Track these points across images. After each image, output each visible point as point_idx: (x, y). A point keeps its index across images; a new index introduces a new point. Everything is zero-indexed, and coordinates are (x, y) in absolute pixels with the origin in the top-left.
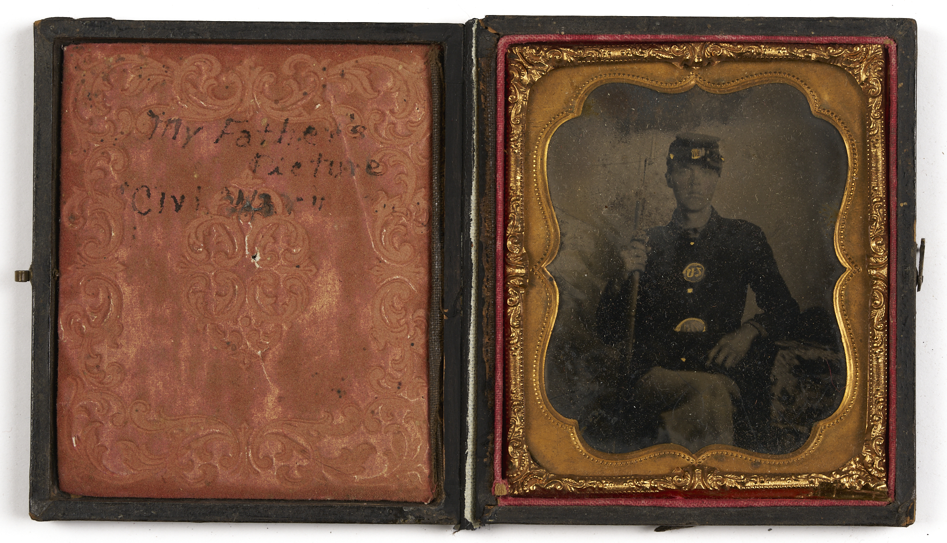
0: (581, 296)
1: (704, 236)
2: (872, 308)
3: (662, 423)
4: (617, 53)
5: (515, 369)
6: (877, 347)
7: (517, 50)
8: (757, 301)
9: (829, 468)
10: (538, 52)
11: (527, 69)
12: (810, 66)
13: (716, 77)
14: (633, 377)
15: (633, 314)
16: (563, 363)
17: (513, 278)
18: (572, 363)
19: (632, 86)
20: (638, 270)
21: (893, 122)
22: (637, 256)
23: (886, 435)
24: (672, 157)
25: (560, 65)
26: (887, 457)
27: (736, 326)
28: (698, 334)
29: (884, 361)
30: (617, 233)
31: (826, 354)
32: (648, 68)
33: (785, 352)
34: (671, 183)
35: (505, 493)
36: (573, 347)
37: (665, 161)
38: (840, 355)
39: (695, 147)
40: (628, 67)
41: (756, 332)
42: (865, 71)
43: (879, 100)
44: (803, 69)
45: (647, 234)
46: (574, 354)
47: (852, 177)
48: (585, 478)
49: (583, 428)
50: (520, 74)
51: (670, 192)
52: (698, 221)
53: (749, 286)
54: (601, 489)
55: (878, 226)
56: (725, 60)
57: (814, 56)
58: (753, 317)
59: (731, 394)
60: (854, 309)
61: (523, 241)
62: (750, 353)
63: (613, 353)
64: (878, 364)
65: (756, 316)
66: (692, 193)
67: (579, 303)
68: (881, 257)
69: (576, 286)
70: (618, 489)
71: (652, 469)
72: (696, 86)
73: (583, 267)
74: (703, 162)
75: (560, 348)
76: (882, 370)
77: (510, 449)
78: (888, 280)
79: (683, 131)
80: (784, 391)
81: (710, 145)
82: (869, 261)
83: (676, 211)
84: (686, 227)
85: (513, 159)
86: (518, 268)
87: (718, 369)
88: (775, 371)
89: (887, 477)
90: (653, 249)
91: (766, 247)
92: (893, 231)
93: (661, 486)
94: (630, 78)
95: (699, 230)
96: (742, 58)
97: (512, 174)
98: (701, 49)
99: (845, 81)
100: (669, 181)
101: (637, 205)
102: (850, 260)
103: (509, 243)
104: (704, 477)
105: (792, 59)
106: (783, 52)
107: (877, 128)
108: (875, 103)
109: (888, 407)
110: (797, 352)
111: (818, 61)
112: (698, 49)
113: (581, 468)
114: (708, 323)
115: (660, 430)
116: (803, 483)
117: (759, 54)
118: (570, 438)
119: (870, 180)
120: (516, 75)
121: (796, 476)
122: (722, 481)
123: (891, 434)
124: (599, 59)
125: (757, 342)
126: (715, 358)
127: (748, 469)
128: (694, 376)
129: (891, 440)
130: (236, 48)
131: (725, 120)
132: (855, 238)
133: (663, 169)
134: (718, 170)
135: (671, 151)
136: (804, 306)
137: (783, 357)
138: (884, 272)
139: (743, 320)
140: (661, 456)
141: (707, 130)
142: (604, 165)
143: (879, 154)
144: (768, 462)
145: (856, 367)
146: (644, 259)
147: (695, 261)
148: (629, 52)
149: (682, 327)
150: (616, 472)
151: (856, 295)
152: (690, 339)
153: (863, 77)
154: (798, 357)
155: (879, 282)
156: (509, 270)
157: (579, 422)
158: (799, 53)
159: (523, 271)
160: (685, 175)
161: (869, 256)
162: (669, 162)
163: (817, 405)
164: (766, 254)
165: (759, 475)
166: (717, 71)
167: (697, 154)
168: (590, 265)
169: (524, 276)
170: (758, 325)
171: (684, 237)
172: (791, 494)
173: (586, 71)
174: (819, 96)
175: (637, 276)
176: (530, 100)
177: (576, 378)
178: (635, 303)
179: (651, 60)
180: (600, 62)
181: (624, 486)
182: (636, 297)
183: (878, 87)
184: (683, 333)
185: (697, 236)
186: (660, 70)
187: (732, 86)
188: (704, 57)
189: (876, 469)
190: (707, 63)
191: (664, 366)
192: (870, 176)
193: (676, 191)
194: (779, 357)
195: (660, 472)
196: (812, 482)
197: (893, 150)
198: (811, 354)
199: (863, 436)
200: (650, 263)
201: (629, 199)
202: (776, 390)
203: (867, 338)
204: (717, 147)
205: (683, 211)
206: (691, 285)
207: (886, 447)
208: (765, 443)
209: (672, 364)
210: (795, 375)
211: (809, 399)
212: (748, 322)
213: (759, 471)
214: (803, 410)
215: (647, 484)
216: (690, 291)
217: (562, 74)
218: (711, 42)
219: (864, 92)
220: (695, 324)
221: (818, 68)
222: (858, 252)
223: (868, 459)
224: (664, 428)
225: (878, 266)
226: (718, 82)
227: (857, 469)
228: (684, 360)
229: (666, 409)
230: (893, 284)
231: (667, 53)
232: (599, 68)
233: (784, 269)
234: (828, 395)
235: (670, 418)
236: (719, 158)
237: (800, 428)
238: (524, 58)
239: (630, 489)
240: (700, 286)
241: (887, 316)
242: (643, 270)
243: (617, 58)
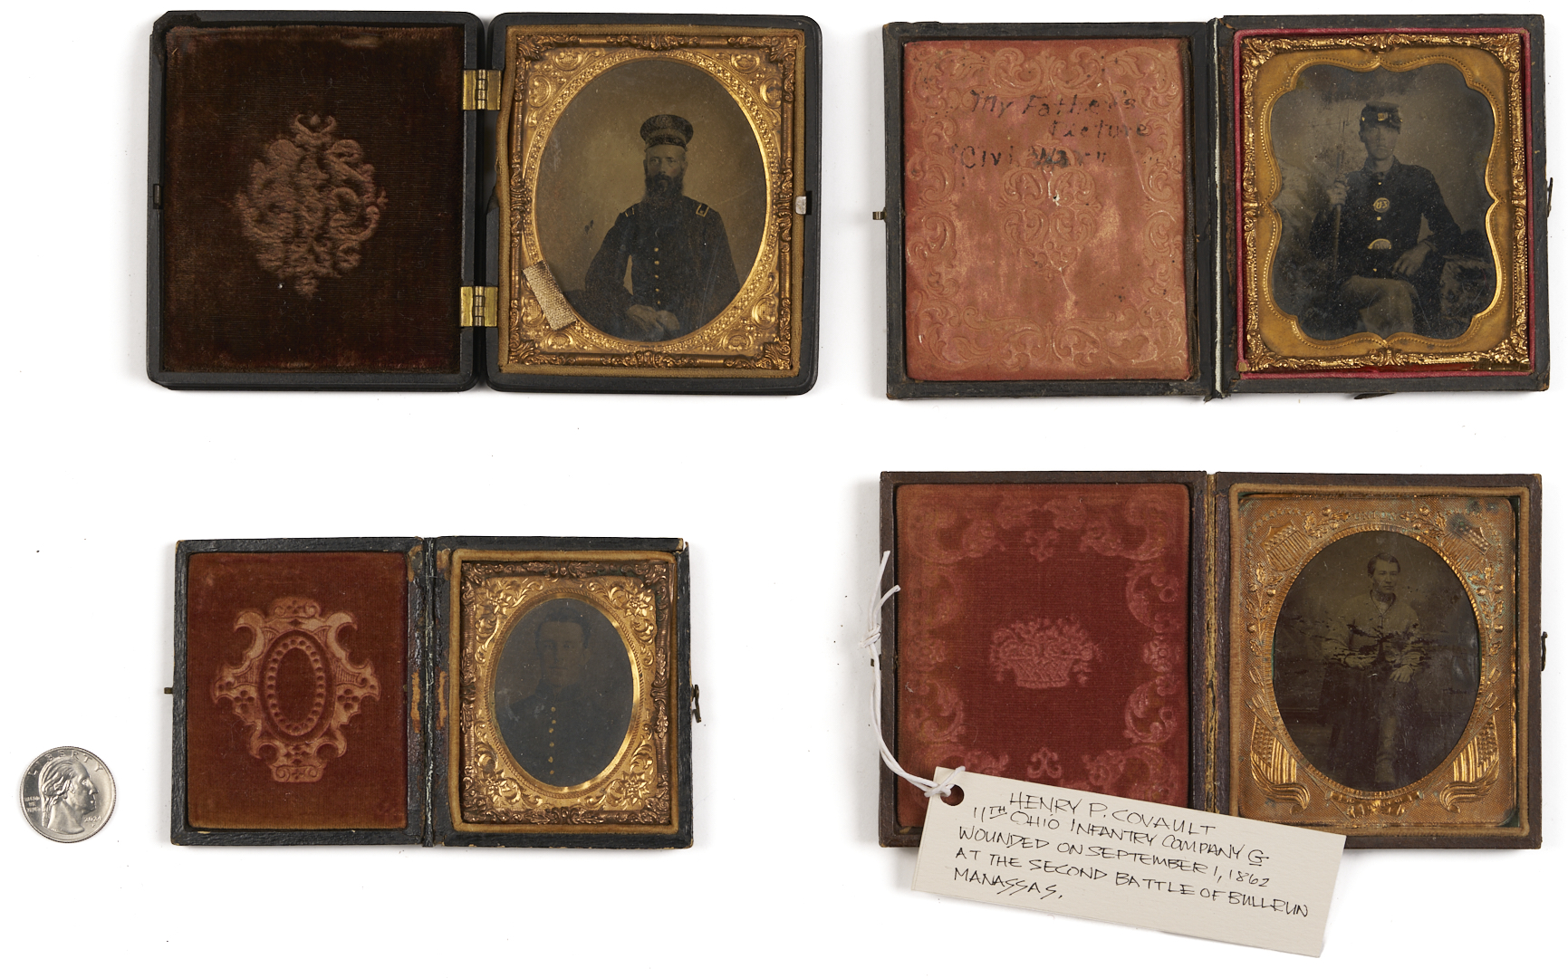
0: (1298, 224)
1: (1389, 177)
2: (1516, 229)
3: (1360, 317)
4: (1323, 43)
5: (1251, 276)
6: (1520, 258)
7: (1247, 41)
8: (1429, 225)
9: (1485, 348)
10: (1263, 42)
11: (1255, 55)
12: (1465, 50)
13: (1396, 59)
14: (1338, 283)
15: (1337, 236)
16: (1286, 273)
17: (1248, 210)
18: (1292, 273)
19: (1333, 66)
20: (1341, 204)
21: (1528, 90)
22: (1340, 193)
23: (1528, 323)
24: (1363, 119)
25: (1278, 52)
26: (1529, 340)
27: (1414, 244)
28: (1386, 250)
29: (1525, 268)
30: (1324, 176)
31: (1481, 265)
32: (1345, 52)
33: (1450, 263)
34: (1363, 139)
35: (1246, 370)
36: (1293, 262)
37: (1359, 123)
38: (1491, 265)
39: (1381, 112)
40: (1330, 52)
41: (1428, 249)
42: (1507, 53)
43: (1517, 74)
44: (1459, 52)
45: (1347, 177)
46: (1294, 266)
47: (1498, 133)
48: (1306, 359)
49: (1302, 322)
50: (1250, 59)
51: (1363, 145)
52: (1384, 167)
53: (1423, 214)
54: (1317, 366)
55: (1518, 169)
56: (1403, 46)
57: (1469, 43)
58: (1426, 237)
59: (1411, 295)
60: (1501, 230)
61: (1254, 182)
62: (1425, 264)
63: (1323, 266)
64: (1520, 271)
65: (1429, 236)
66: (1378, 146)
67: (1296, 229)
68: (1522, 191)
69: (1294, 216)
70: (1329, 366)
71: (1355, 352)
72: (1380, 66)
73: (1299, 202)
74: (1386, 123)
75: (1283, 263)
76: (1523, 275)
77: (1249, 337)
78: (1527, 208)
79: (1372, 100)
80: (1450, 292)
81: (1391, 110)
82: (1513, 194)
83: (1367, 159)
84: (1374, 172)
85: (1246, 122)
86: (1251, 202)
87: (1401, 276)
88: (1443, 277)
89: (1529, 354)
90: (1351, 188)
91: (1435, 185)
92: (1530, 172)
93: (1360, 363)
94: (1332, 61)
95: (1385, 174)
96: (1415, 45)
97: (1246, 133)
98: (1385, 38)
99: (1490, 60)
100: (1362, 137)
101: (1339, 155)
102: (1498, 195)
103: (1245, 184)
104: (1394, 355)
105: (1453, 45)
106: (1445, 40)
107: (1516, 95)
108: (1515, 77)
109: (1529, 302)
110: (1459, 263)
111: (1472, 46)
112: (1382, 38)
113: (1301, 351)
114: (1393, 243)
115: (1359, 323)
116: (1466, 359)
117: (1428, 41)
118: (1291, 328)
119: (1512, 134)
120: (1248, 60)
121: (1462, 354)
122: (1407, 359)
123: (1531, 322)
124: (1309, 46)
125: (1429, 256)
126: (1398, 269)
127: (1426, 350)
128: (1384, 282)
129: (1531, 326)
130: (1035, 43)
131: (1402, 91)
132: (1501, 177)
133: (1357, 128)
134: (1398, 129)
135: (1363, 115)
136: (1463, 229)
137: (1450, 267)
138: (1524, 202)
139: (1419, 240)
140: (1360, 342)
141: (1388, 99)
142: (1314, 126)
143: (1518, 115)
144: (1438, 343)
145: (1503, 273)
146: (1344, 195)
147: (1382, 197)
148: (1331, 41)
149: (1374, 245)
150: (1327, 354)
151: (1503, 220)
152: (1379, 255)
153: (1506, 58)
154: (1461, 267)
155: (1520, 209)
156: (1246, 204)
157: (1299, 317)
158: (1457, 40)
159: (1256, 205)
160: (1374, 132)
161: (1512, 191)
162: (1361, 122)
163: (1475, 302)
164: (1435, 191)
165: (1435, 354)
166: (1397, 55)
167: (1382, 117)
168: (1304, 201)
169: (1257, 209)
170: (1430, 243)
171: (1374, 179)
172: (1458, 368)
173: (1299, 55)
174: (1472, 72)
175: (1339, 208)
176: (1258, 77)
177: (1296, 284)
178: (1338, 227)
179: (1348, 47)
180: (1310, 49)
181: (1335, 363)
182: (1338, 223)
183: (1517, 65)
184: (1375, 251)
185: (1384, 178)
186: (1354, 54)
187: (1408, 66)
188: (1387, 44)
189: (1521, 348)
190: (1390, 48)
191: (1361, 275)
192: (1512, 131)
193: (1367, 145)
194: (1446, 267)
195: (1361, 353)
196: (1473, 358)
197: (1528, 112)
198: (1470, 264)
199: (1510, 323)
200: (1349, 199)
201: (1332, 151)
202: (1445, 292)
203: (1511, 252)
204: (1397, 111)
205: (1373, 159)
206: (1380, 215)
207: (1528, 332)
208: (1437, 331)
209: (1366, 272)
210: (1458, 280)
211: (1469, 298)
212: (1423, 241)
213: (1434, 351)
214: (1465, 306)
215: (1351, 362)
216: (1379, 219)
217: (1280, 57)
218: (1392, 33)
219: (1506, 70)
220: (1383, 243)
221: (1471, 52)
222: (1503, 188)
223: (1514, 341)
224: (1362, 321)
225: (1519, 198)
226: (1397, 63)
227: (1506, 349)
228: (1375, 270)
229: (1363, 307)
230: (1531, 211)
231: (1360, 42)
232: (1309, 54)
233: (1449, 202)
234: (1483, 294)
235: (1366, 313)
236: (1399, 120)
237: (1463, 319)
238: (1253, 46)
239: (1338, 365)
240: (1387, 216)
241: (1527, 235)
242: (1344, 203)
243: (1323, 46)
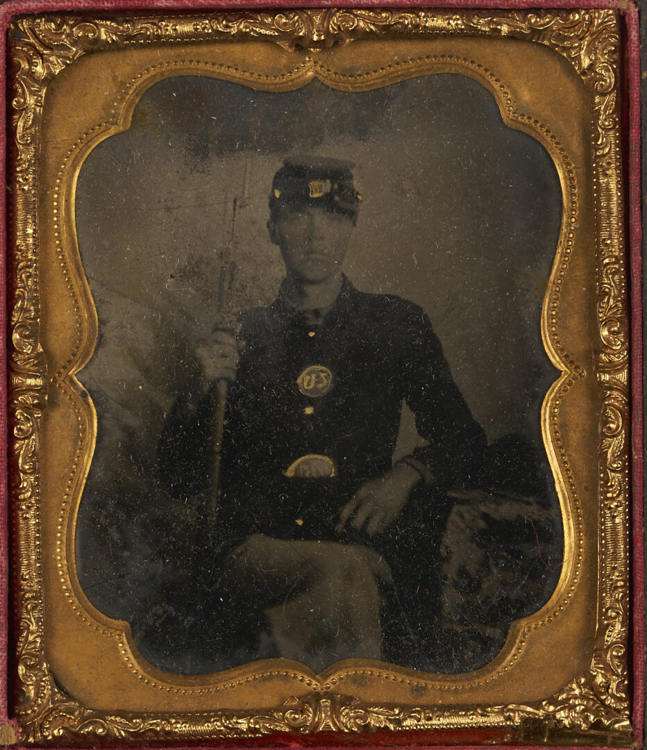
0: (134, 422)
1: (330, 322)
2: (604, 436)
3: (266, 626)
4: (187, 28)
5: (27, 541)
6: (612, 499)
7: (25, 25)
8: (418, 426)
9: (536, 695)
10: (59, 27)
11: (41, 56)
12: (499, 46)
13: (347, 64)
14: (218, 551)
15: (217, 449)
16: (104, 529)
17: (23, 392)
18: (120, 530)
19: (211, 80)
20: (225, 379)
21: (634, 134)
22: (224, 356)
23: (629, 641)
24: (277, 194)
25: (94, 48)
26: (631, 677)
27: (384, 467)
28: (325, 480)
29: (624, 520)
30: (190, 318)
31: (530, 511)
32: (237, 50)
33: (463, 509)
34: (276, 238)
35: (13, 741)
36: (121, 504)
37: (266, 202)
38: (553, 512)
39: (315, 179)
40: (204, 49)
41: (416, 477)
42: (588, 53)
43: (611, 98)
44: (487, 51)
45: (239, 320)
46: (122, 515)
47: (569, 224)
48: (144, 716)
49: (139, 635)
50: (31, 63)
51: (276, 249)
52: (321, 298)
53: (404, 402)
54: (169, 733)
55: (611, 304)
56: (361, 37)
57: (505, 29)
58: (411, 452)
59: (378, 577)
60: (575, 437)
61: (38, 332)
62: (408, 510)
63: (186, 512)
64: (615, 525)
65: (417, 450)
66: (310, 252)
67: (129, 432)
68: (617, 352)
69: (126, 405)
70: (195, 733)
71: (251, 700)
72: (315, 79)
73: (136, 373)
74: (327, 202)
75: (99, 505)
76: (621, 536)
77: (21, 670)
78: (628, 391)
79: (296, 153)
80: (462, 572)
81: (338, 175)
82: (598, 360)
83: (285, 282)
84: (301, 308)
85: (20, 200)
86: (30, 377)
87: (355, 536)
88: (449, 539)
89: (631, 708)
90: (248, 345)
91: (432, 339)
92: (637, 311)
93: (265, 727)
94: (209, 67)
95: (323, 313)
96: (390, 34)
97: (20, 225)
98: (323, 19)
99: (556, 68)
100: (273, 234)
101: (223, 273)
102: (567, 359)
103: (16, 336)
104: (335, 711)
105: (471, 34)
106: (456, 22)
107: (608, 144)
108: (606, 104)
109: (632, 595)
110: (483, 508)
111: (513, 37)
112: (317, 20)
113: (136, 700)
114: (338, 463)
115: (264, 637)
116: (495, 719)
117: (417, 26)
118: (117, 650)
119: (599, 229)
120: (25, 66)
121: (484, 708)
122: (364, 718)
123: (636, 639)
124: (159, 37)
125: (418, 491)
126: (350, 519)
127: (406, 699)
128: (317, 548)
129: (637, 648)
131: (362, 134)
132: (575, 322)
133: (264, 213)
134: (352, 215)
135: (275, 185)
136: (493, 433)
137: (461, 516)
138: (623, 377)
139: (395, 457)
140: (265, 679)
141: (333, 150)
142: (169, 209)
143: (613, 186)
144: (437, 687)
145: (578, 531)
146: (234, 360)
147: (318, 363)
148: (206, 26)
149: (297, 469)
150: (193, 706)
151: (578, 416)
152: (310, 489)
153: (586, 63)
154: (485, 517)
155: (615, 394)
156: (17, 380)
157: (132, 624)
158: (482, 24)
159: (39, 382)
160: (298, 225)
161: (598, 352)
162: (273, 202)
163: (516, 593)
164: (431, 349)
165: (424, 708)
166: (348, 56)
167: (318, 189)
168: (146, 371)
169: (41, 391)
170: (419, 465)
171: (299, 324)
172: (476, 738)
173: (138, 56)
174: (514, 93)
175: (223, 389)
176: (48, 105)
177: (126, 554)
178: (220, 430)
179: (243, 38)
180: (159, 42)
181: (207, 727)
182: (221, 421)
183: (610, 79)
184: (298, 480)
185: (320, 322)
186: (257, 54)
187: (374, 79)
188: (327, 33)
189: (613, 696)
190: (333, 42)
191: (268, 534)
192: (599, 221)
193: (284, 250)
194: (454, 516)
195: (264, 705)
196: (509, 718)
197: (634, 179)
198: (506, 510)
199: (591, 642)
200: (244, 367)
201: (208, 264)
202: (451, 570)
203: (595, 485)
204: (351, 177)
205: (297, 282)
206: (311, 402)
207: (629, 660)
208: (432, 656)
209: (281, 528)
210: (479, 545)
211: (504, 584)
212: (403, 460)
213: (424, 700)
214: (495, 602)
215: (243, 725)
216: (309, 411)
217: (97, 62)
218: (339, 9)
219: (587, 86)
220: (319, 465)
221: (513, 48)
222: (579, 345)
223: (600, 680)
224: (269, 633)
225: (612, 368)
226: (350, 72)
227: (582, 697)
228: (300, 522)
229: (273, 603)
230: (637, 397)
231: (267, 27)
232: (158, 53)
233: (461, 373)
234: (534, 576)
235: (279, 616)
236: (354, 195)
237: (489, 631)
238: (36, 37)
239: (215, 732)
240: (326, 404)
241: (628, 448)
242: (233, 377)
243: (188, 35)
